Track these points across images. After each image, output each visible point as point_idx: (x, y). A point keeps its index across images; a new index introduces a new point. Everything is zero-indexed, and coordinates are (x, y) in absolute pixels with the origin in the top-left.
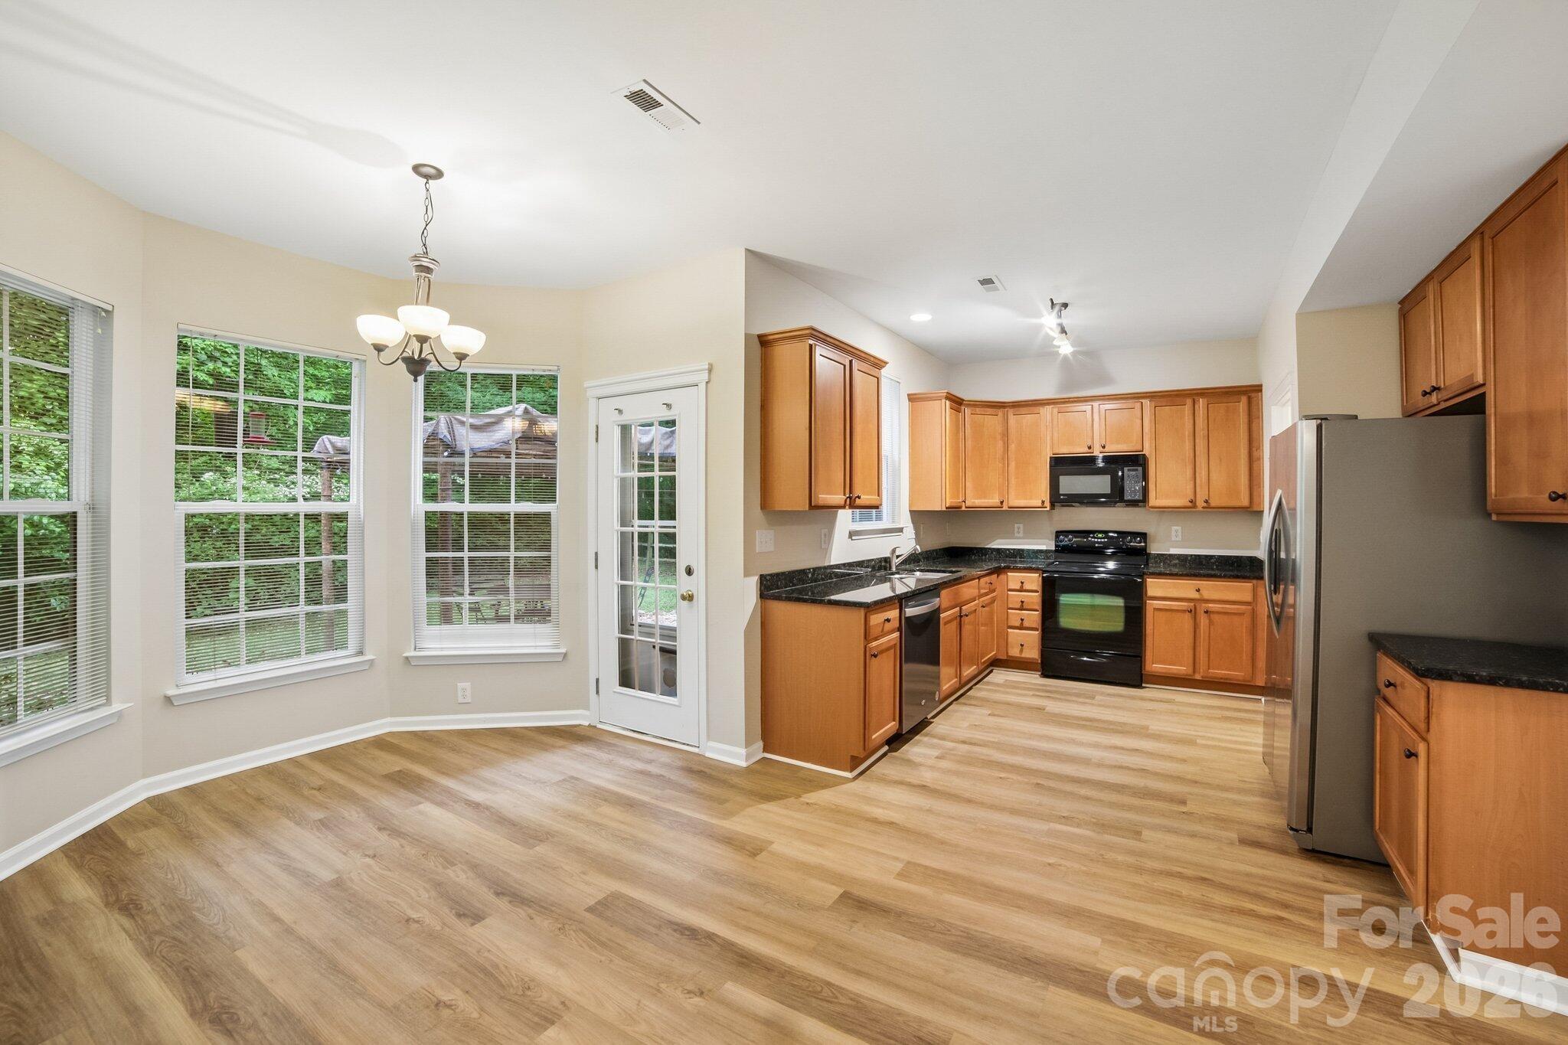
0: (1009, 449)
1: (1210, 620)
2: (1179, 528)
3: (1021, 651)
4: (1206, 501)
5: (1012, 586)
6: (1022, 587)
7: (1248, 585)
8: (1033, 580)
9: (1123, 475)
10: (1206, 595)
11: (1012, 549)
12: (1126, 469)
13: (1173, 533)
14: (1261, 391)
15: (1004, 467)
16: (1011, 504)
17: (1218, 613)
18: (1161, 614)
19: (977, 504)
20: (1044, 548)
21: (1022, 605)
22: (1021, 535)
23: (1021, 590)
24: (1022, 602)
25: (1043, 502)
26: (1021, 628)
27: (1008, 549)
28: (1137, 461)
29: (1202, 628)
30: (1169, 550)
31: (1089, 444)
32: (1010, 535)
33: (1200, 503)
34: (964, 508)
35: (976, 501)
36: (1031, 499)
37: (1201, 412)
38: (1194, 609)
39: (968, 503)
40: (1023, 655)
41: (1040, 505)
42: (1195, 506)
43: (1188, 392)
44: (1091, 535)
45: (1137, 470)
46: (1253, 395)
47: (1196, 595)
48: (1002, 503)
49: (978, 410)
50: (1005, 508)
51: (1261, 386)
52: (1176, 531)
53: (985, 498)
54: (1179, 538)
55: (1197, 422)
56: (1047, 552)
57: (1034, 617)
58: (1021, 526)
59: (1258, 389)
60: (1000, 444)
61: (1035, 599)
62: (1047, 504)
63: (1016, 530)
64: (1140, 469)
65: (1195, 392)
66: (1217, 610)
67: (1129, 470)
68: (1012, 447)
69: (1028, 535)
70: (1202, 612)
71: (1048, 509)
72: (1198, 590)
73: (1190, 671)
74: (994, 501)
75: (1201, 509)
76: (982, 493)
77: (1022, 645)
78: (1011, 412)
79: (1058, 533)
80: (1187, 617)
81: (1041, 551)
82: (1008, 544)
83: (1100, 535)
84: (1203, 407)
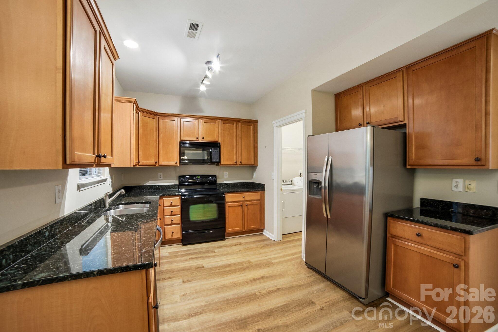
0: (159, 136)
1: (248, 208)
2: (227, 173)
3: (172, 235)
4: (241, 162)
5: (166, 204)
6: (171, 204)
7: (259, 193)
8: (176, 200)
9: (212, 151)
10: (246, 198)
11: (158, 185)
12: (213, 148)
13: (225, 175)
14: (257, 122)
15: (157, 145)
16: (160, 164)
17: (250, 205)
18: (231, 208)
19: (145, 164)
20: (173, 184)
21: (171, 213)
22: (162, 178)
23: (171, 206)
24: (172, 212)
25: (176, 163)
26: (171, 224)
27: (155, 186)
28: (216, 145)
29: (245, 211)
30: (223, 182)
31: (197, 137)
32: (156, 179)
33: (239, 163)
34: (138, 166)
35: (144, 162)
36: (170, 161)
37: (239, 128)
38: (242, 205)
39: (140, 164)
40: (173, 237)
41: (175, 164)
42: (237, 164)
43: (235, 119)
44: (195, 177)
45: (217, 149)
46: (255, 124)
47: (243, 199)
48: (156, 163)
49: (145, 114)
50: (157, 165)
51: (257, 121)
52: (226, 174)
53: (148, 160)
54: (227, 177)
55: (238, 131)
56: (175, 185)
57: (177, 218)
58: (162, 174)
59: (256, 122)
60: (155, 133)
61: (177, 209)
62: (178, 164)
63: (159, 176)
64: (218, 149)
65: (237, 120)
66: (250, 204)
67: (214, 149)
68: (161, 136)
69: (165, 179)
70: (245, 205)
71: (178, 166)
72: (244, 197)
73: (242, 229)
74: (152, 162)
75: (238, 165)
76: (147, 157)
77: (173, 233)
78: (161, 118)
79: (180, 177)
80: (240, 207)
81: (172, 185)
82: (155, 183)
83: (198, 177)
84: (240, 126)
